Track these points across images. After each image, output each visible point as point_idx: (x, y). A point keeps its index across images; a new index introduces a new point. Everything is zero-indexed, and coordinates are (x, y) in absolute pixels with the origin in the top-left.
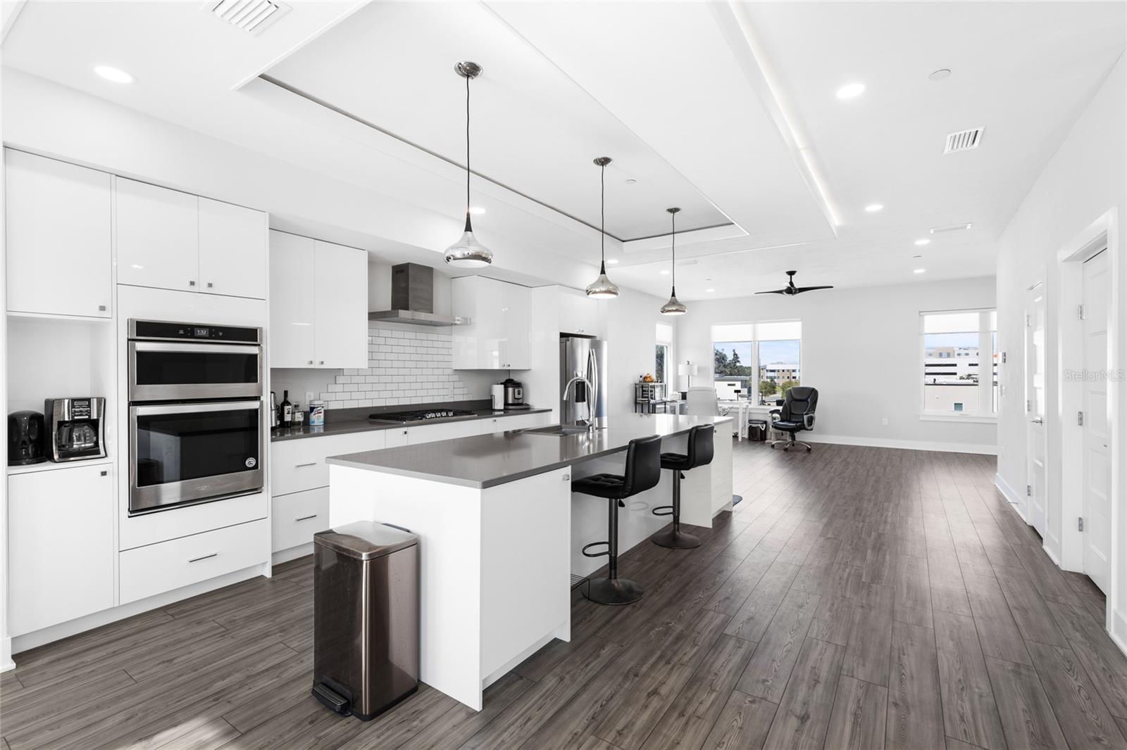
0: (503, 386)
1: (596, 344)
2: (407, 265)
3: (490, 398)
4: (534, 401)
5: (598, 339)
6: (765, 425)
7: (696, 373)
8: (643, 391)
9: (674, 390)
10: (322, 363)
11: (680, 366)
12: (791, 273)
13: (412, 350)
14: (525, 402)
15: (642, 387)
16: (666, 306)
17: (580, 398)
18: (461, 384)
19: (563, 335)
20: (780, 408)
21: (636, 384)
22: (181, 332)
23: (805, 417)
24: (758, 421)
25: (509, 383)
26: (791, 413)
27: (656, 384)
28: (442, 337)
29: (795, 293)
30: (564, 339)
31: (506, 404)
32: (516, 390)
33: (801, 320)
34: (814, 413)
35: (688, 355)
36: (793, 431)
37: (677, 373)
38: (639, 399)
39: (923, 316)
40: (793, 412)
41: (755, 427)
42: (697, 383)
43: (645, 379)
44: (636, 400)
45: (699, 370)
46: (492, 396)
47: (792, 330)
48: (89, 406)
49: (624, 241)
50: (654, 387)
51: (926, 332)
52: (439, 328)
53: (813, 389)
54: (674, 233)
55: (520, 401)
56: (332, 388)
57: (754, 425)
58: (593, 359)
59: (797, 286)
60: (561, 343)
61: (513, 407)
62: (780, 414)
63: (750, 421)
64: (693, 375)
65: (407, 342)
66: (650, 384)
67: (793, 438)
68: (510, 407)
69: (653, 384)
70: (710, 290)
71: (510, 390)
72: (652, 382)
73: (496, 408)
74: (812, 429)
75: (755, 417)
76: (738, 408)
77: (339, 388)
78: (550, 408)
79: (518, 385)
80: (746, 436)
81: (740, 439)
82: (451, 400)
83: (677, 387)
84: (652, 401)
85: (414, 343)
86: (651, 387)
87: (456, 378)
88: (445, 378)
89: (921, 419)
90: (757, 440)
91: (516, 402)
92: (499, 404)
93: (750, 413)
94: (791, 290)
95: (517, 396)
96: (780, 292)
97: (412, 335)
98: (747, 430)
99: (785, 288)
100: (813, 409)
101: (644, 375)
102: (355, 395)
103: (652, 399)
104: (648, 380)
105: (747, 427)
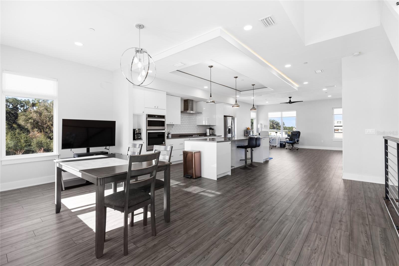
0: (209, 130)
1: (233, 118)
2: (188, 100)
3: (206, 133)
4: (217, 133)
5: (234, 117)
6: (285, 143)
7: (263, 127)
8: (247, 132)
9: (257, 132)
10: (172, 123)
11: (258, 125)
12: (290, 98)
13: (188, 120)
14: (214, 134)
15: (247, 131)
16: (251, 109)
17: (229, 133)
18: (199, 129)
19: (225, 116)
20: (289, 137)
21: (245, 130)
22: (154, 116)
23: (296, 140)
24: (283, 142)
25: (210, 129)
26: (292, 139)
27: (251, 130)
28: (195, 117)
29: (291, 103)
30: (225, 117)
31: (210, 134)
32: (212, 131)
33: (296, 111)
34: (299, 138)
35: (261, 122)
36: (292, 144)
37: (258, 127)
38: (246, 135)
39: (333, 109)
40: (293, 138)
41: (282, 143)
42: (264, 130)
43: (248, 129)
44: (245, 135)
45: (264, 126)
46: (206, 132)
47: (293, 114)
48: (140, 130)
49: (241, 91)
50: (250, 131)
51: (335, 114)
52: (194, 115)
53: (299, 132)
54: (253, 89)
55: (213, 133)
56: (172, 129)
57: (281, 143)
58: (233, 122)
59: (292, 101)
60: (224, 118)
61: (212, 135)
62: (289, 139)
63: (280, 142)
64: (263, 128)
65: (187, 118)
66: (249, 130)
67: (293, 146)
68: (211, 135)
69: (250, 130)
70: (267, 102)
71: (211, 130)
72: (250, 129)
73: (208, 135)
74: (298, 143)
75: (282, 141)
76: (276, 138)
77: (173, 129)
78: (221, 135)
79: (213, 129)
80: (279, 146)
81: (277, 147)
82: (196, 133)
83: (257, 131)
84: (250, 135)
85: (188, 118)
86: (249, 131)
87: (197, 127)
88: (195, 127)
89: (333, 140)
90: (282, 147)
91: (212, 134)
92: (208, 134)
93: (280, 139)
94: (290, 102)
95: (213, 132)
96: (287, 103)
97: (188, 116)
98: (279, 144)
99: (288, 102)
100: (299, 137)
101: (247, 127)
102: (176, 131)
103: (250, 134)
104: (249, 129)
105: (279, 143)
